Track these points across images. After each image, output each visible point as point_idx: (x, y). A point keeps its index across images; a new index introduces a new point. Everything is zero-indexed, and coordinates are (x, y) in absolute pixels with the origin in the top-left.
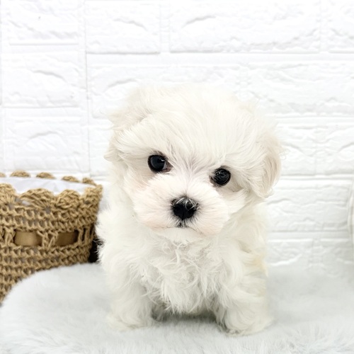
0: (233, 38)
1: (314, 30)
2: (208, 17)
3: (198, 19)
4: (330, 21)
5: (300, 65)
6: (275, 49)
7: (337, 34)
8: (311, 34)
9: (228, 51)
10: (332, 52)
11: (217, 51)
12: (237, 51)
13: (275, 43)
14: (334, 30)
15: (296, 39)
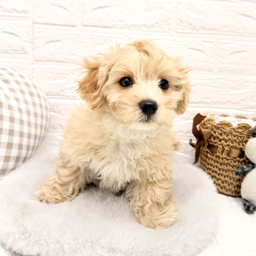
0: (120, 20)
1: (168, 19)
2: (106, 7)
3: (100, 8)
4: (178, 13)
5: (159, 39)
6: (144, 28)
7: (181, 21)
8: (166, 21)
9: (117, 28)
10: (177, 32)
11: (110, 27)
12: (122, 28)
13: (144, 25)
14: (180, 19)
15: (157, 23)
